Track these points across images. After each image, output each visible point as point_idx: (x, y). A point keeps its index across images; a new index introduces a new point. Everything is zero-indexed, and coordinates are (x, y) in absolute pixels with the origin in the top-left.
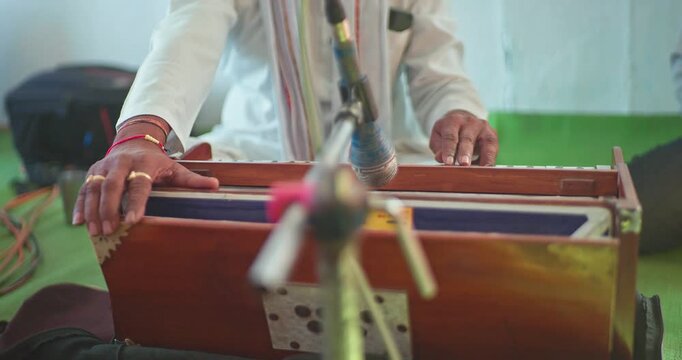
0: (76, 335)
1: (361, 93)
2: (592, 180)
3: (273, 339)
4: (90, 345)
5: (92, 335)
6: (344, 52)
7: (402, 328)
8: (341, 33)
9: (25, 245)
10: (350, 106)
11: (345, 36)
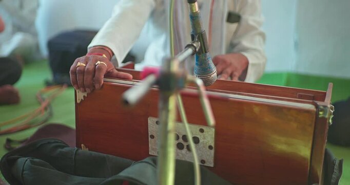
0: (57, 142)
1: (201, 39)
2: (313, 95)
3: (150, 149)
4: (63, 147)
5: (64, 143)
6: (194, 18)
7: (210, 147)
8: (194, 9)
9: (46, 109)
10: (194, 42)
11: (196, 10)
